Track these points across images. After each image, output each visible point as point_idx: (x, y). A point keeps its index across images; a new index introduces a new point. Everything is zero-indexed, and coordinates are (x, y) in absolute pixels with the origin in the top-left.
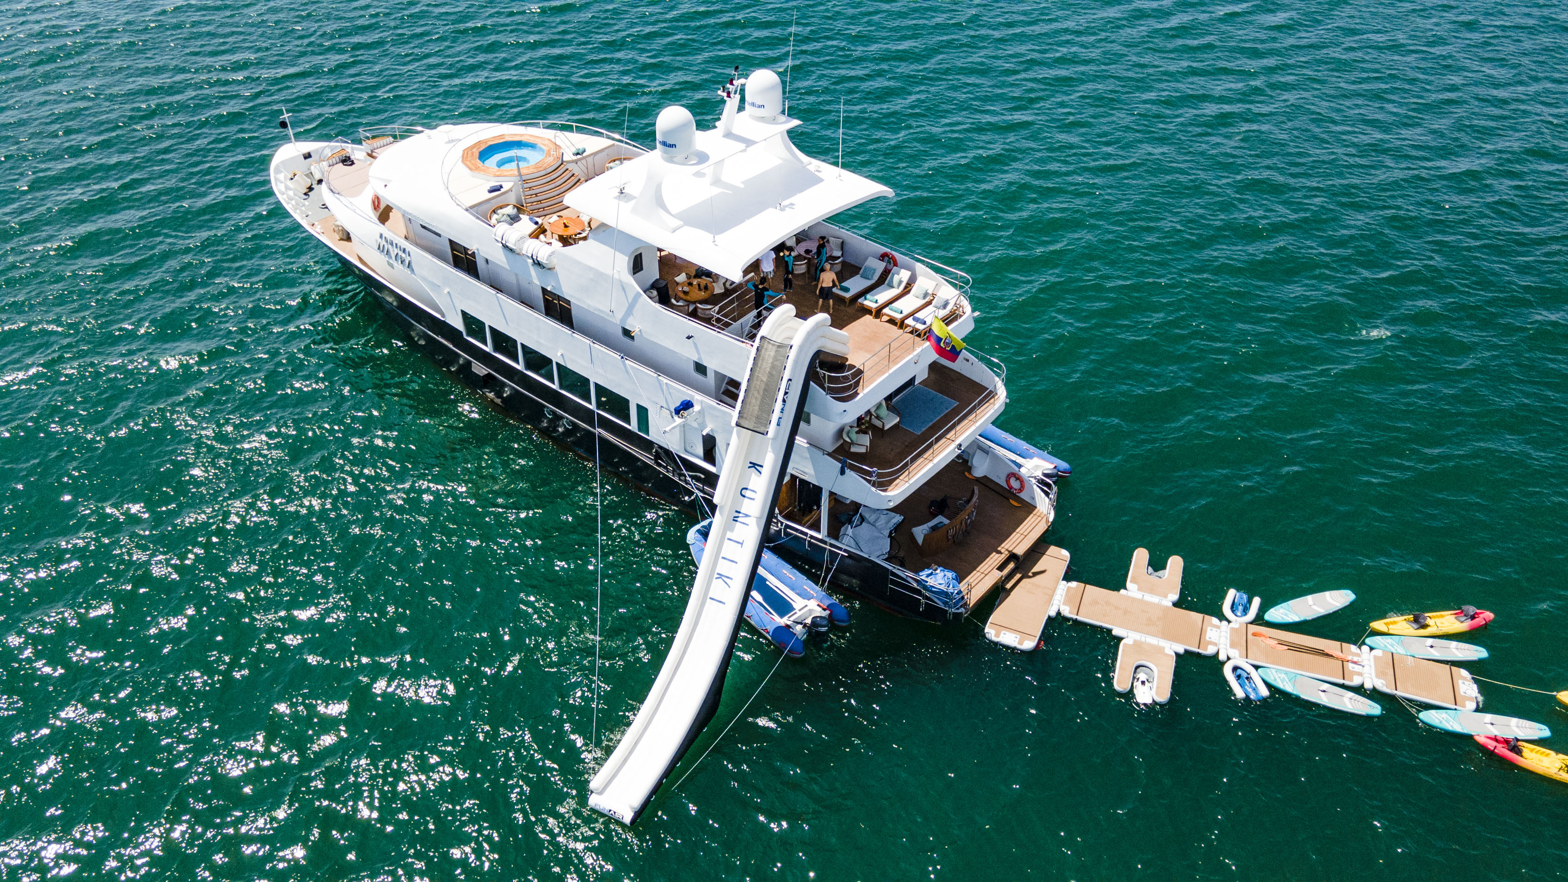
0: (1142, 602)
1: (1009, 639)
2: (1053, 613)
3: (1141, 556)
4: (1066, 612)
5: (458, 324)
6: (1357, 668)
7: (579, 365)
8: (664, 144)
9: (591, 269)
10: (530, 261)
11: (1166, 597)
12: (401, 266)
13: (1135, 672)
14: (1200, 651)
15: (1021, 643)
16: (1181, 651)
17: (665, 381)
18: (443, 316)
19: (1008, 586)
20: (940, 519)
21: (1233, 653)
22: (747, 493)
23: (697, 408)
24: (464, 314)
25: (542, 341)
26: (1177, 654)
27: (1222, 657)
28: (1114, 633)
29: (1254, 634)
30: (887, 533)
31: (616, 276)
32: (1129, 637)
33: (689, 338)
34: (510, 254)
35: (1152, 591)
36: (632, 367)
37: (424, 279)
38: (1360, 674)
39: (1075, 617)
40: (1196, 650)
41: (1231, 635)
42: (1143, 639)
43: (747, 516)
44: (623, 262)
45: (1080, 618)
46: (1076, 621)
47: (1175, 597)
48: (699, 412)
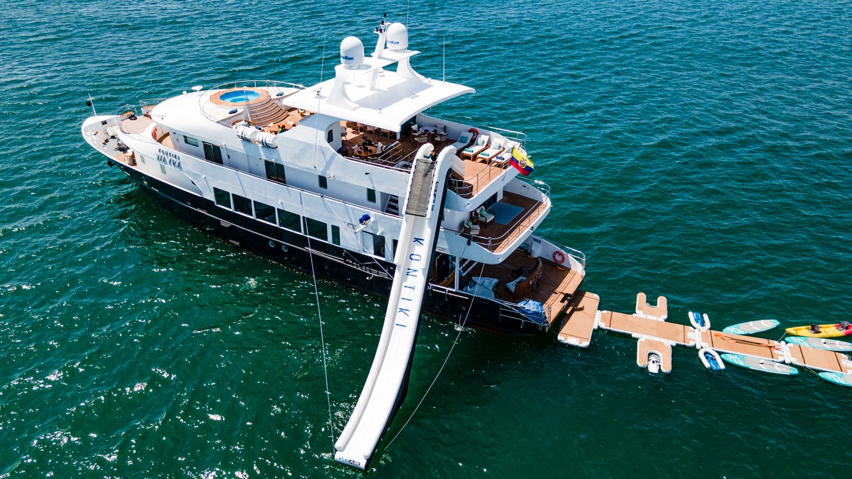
0: (646, 320)
1: (573, 341)
2: (596, 327)
3: (641, 297)
4: (603, 326)
5: (211, 197)
6: (779, 352)
7: (292, 207)
8: (346, 58)
9: (301, 142)
10: (261, 145)
11: (660, 317)
12: (173, 167)
13: (649, 358)
14: (685, 344)
15: (580, 343)
16: (674, 344)
17: (351, 206)
18: (201, 193)
19: (568, 312)
20: (521, 278)
21: (704, 344)
22: (413, 257)
23: (372, 219)
24: (216, 190)
25: (268, 197)
26: (672, 347)
27: (698, 347)
28: (633, 336)
29: (716, 335)
30: (491, 288)
31: (318, 144)
32: (642, 338)
33: (367, 174)
34: (246, 143)
35: (651, 314)
36: (329, 201)
37: (189, 172)
38: (782, 356)
39: (608, 328)
40: (683, 344)
41: (702, 336)
42: (651, 338)
43: (415, 271)
44: (323, 135)
45: (611, 329)
46: (609, 331)
47: (666, 317)
48: (374, 222)
